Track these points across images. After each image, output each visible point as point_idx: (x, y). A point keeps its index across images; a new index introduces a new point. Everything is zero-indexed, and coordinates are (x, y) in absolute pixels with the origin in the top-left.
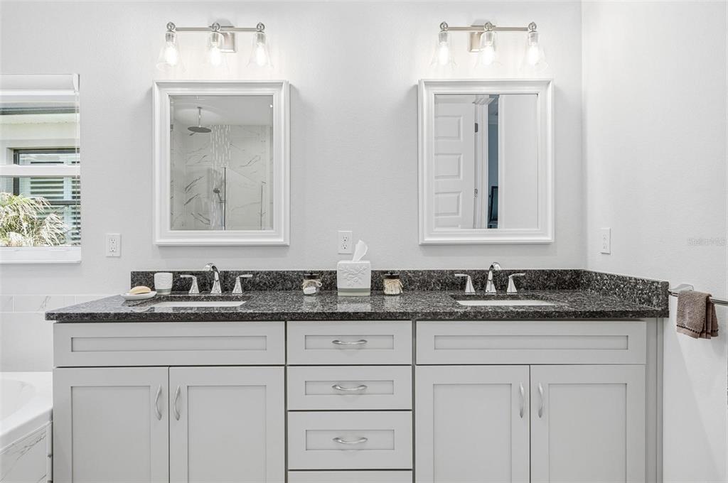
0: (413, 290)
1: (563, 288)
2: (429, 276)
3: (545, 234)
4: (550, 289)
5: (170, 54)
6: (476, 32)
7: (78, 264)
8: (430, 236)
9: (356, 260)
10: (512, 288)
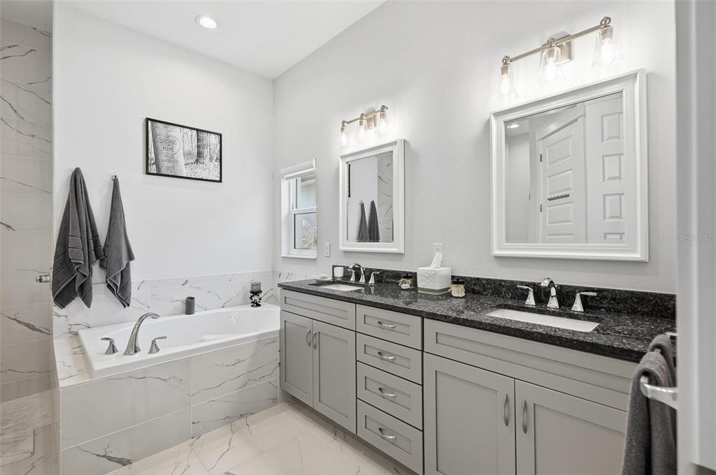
0: (486, 295)
1: (663, 316)
2: (500, 285)
3: (633, 250)
4: (642, 315)
5: (343, 138)
6: (564, 44)
7: (316, 259)
8: (500, 249)
9: (433, 267)
10: (578, 307)
